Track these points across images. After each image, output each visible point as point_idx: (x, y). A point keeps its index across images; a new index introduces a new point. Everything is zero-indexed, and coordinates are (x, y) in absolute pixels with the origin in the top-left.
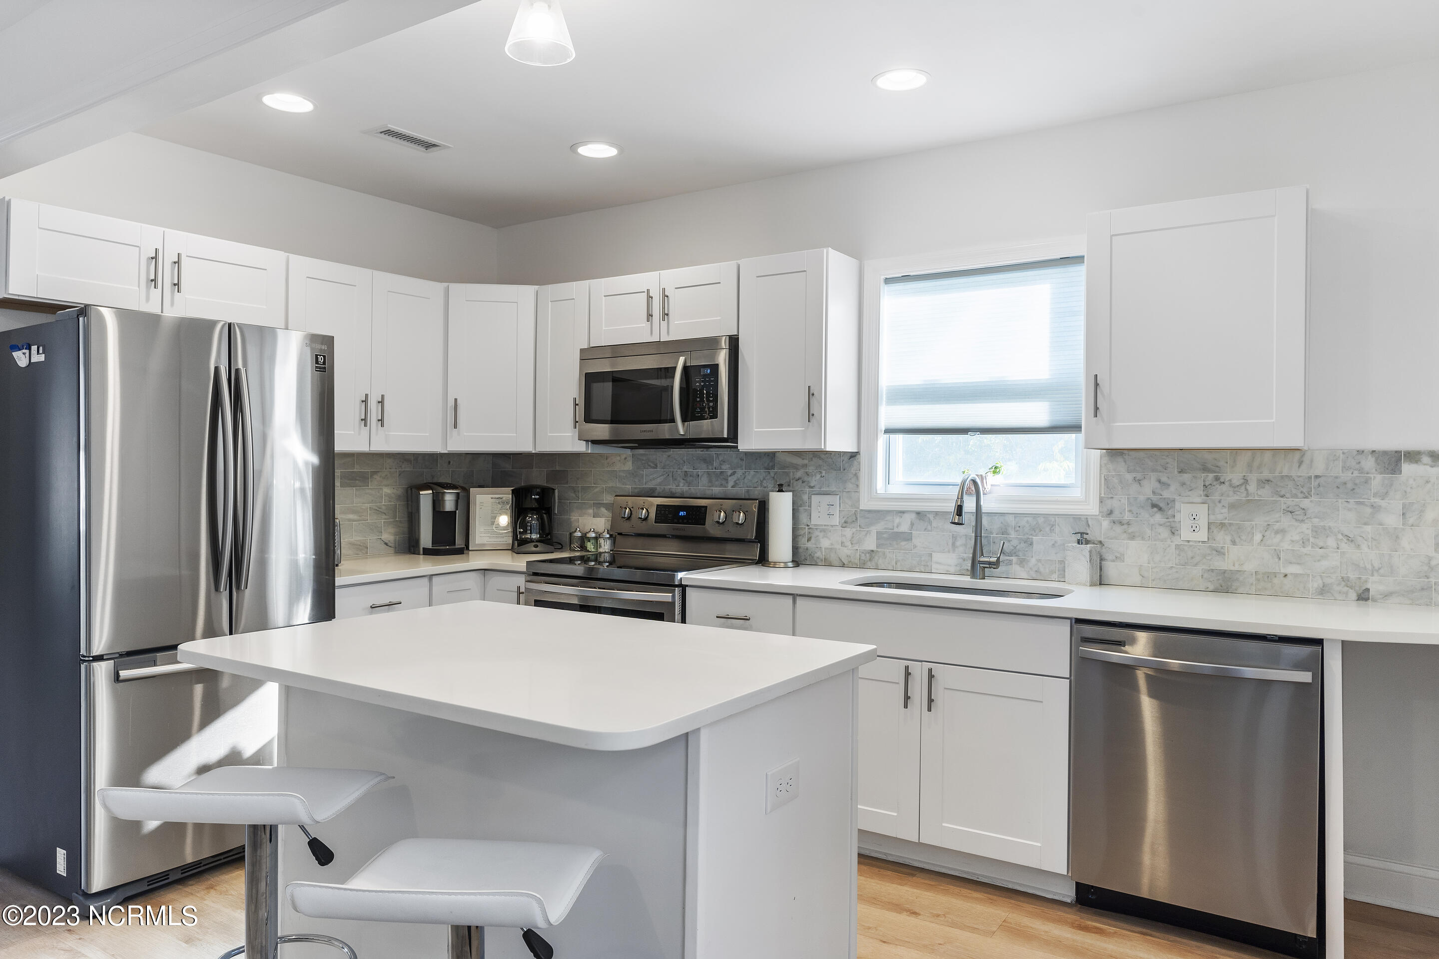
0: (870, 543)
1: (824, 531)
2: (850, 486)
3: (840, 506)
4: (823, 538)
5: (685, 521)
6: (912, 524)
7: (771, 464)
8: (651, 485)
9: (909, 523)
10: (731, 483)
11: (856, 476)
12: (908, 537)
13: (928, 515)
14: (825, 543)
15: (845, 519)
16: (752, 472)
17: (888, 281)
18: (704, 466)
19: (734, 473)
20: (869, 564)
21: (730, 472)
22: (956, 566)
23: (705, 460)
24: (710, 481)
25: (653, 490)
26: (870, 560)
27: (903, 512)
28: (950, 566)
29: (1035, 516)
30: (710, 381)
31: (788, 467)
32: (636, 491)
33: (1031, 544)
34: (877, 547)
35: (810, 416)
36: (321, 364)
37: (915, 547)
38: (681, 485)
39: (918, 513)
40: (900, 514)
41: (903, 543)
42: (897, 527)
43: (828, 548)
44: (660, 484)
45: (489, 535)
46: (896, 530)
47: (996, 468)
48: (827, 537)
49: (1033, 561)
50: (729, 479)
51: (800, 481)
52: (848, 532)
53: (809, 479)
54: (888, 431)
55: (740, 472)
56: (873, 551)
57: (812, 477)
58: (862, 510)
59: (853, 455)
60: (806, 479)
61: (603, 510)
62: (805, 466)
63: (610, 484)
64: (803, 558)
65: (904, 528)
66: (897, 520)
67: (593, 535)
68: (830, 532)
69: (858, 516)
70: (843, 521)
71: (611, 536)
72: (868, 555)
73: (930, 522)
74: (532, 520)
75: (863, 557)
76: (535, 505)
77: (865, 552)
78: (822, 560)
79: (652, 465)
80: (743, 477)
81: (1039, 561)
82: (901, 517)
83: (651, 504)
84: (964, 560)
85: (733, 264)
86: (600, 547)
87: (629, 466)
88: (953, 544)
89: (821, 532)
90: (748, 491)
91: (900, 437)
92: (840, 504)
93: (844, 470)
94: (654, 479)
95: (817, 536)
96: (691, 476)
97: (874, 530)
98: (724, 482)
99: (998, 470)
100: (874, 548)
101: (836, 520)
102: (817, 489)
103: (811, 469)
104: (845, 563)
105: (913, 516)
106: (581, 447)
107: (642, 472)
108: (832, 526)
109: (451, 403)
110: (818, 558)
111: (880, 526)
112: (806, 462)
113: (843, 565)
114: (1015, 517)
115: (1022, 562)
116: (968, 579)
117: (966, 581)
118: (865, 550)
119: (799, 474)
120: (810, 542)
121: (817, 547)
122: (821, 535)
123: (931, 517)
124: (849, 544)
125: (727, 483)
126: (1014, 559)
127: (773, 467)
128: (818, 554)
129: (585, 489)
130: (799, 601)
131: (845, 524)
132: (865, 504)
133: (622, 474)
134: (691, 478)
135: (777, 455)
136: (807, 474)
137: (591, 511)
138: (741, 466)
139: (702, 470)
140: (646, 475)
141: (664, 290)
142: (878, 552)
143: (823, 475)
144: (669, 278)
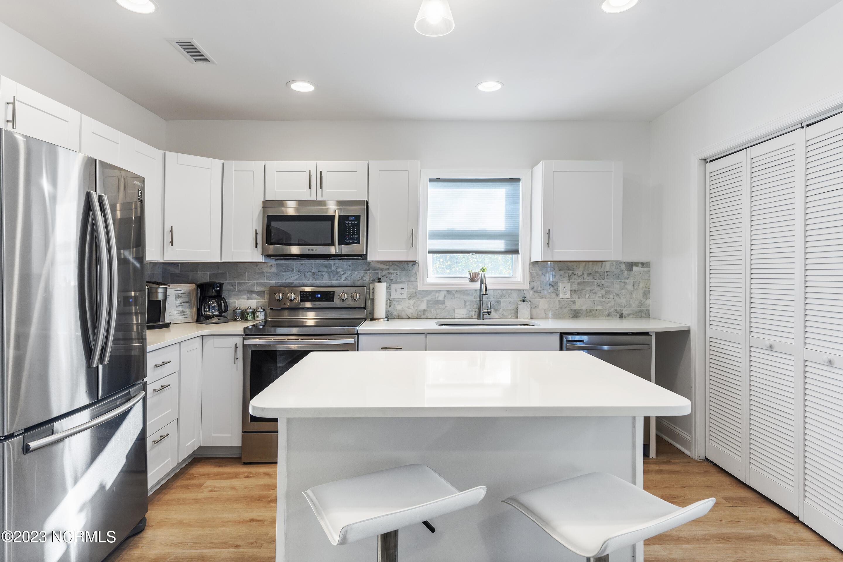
0: (423, 306)
1: (398, 301)
2: (412, 279)
3: (407, 289)
4: (398, 305)
5: (321, 300)
6: (445, 296)
7: (367, 268)
8: (289, 281)
9: (444, 296)
10: (343, 278)
11: (416, 274)
12: (443, 303)
13: (452, 292)
14: (399, 308)
15: (410, 295)
16: (356, 273)
17: (431, 180)
18: (326, 269)
19: (345, 273)
20: (423, 316)
21: (343, 273)
22: (466, 314)
23: (326, 267)
24: (330, 278)
25: (292, 283)
26: (423, 314)
27: (440, 291)
28: (463, 315)
29: (502, 290)
30: (355, 224)
31: (377, 270)
32: (279, 284)
33: (500, 303)
34: (427, 308)
35: (412, 244)
36: (140, 197)
37: (446, 307)
38: (311, 280)
39: (448, 291)
40: (439, 292)
41: (440, 306)
42: (437, 298)
43: (400, 310)
44: (296, 280)
45: (175, 314)
46: (437, 299)
47: (484, 269)
48: (400, 304)
49: (501, 310)
50: (342, 276)
51: (385, 277)
52: (412, 301)
53: (390, 276)
54: (429, 252)
55: (348, 273)
56: (425, 310)
57: (392, 274)
58: (419, 291)
59: (415, 263)
60: (388, 276)
61: (255, 296)
62: (388, 269)
63: (260, 281)
64: (392, 316)
65: (441, 298)
66: (437, 295)
67: (251, 310)
68: (402, 302)
69: (417, 294)
70: (409, 296)
71: (264, 310)
72: (422, 312)
73: (454, 295)
74: (213, 303)
75: (420, 313)
76: (215, 294)
77: (420, 311)
78: (397, 316)
79: (290, 269)
80: (351, 275)
81: (504, 310)
82: (439, 293)
83: (297, 291)
84: (470, 312)
85: (365, 163)
86: (258, 317)
87: (274, 270)
88: (465, 304)
89: (396, 302)
90: (354, 283)
92: (407, 288)
93: (409, 271)
94: (292, 277)
95: (395, 304)
96: (317, 275)
97: (425, 300)
98: (339, 278)
99: (484, 270)
100: (425, 308)
101: (405, 296)
102: (394, 281)
103: (390, 271)
104: (410, 317)
105: (445, 292)
107: (283, 273)
108: (403, 299)
109: (167, 229)
110: (395, 315)
111: (429, 298)
112: (388, 267)
113: (409, 318)
114: (493, 291)
115: (496, 311)
116: (477, 320)
117: (475, 320)
118: (421, 310)
119: (384, 273)
120: (390, 308)
121: (394, 310)
122: (397, 303)
123: (454, 292)
124: (412, 307)
125: (341, 278)
126: (492, 310)
127: (369, 270)
128: (395, 313)
129: (240, 284)
130: (429, 336)
131: (410, 298)
132: (421, 287)
133: (269, 275)
134: (317, 276)
135: (371, 263)
136: (389, 273)
137: (245, 297)
138: (349, 269)
139: (325, 271)
140: (286, 275)
141: (321, 172)
142: (427, 310)
143: (398, 273)
144: (324, 165)
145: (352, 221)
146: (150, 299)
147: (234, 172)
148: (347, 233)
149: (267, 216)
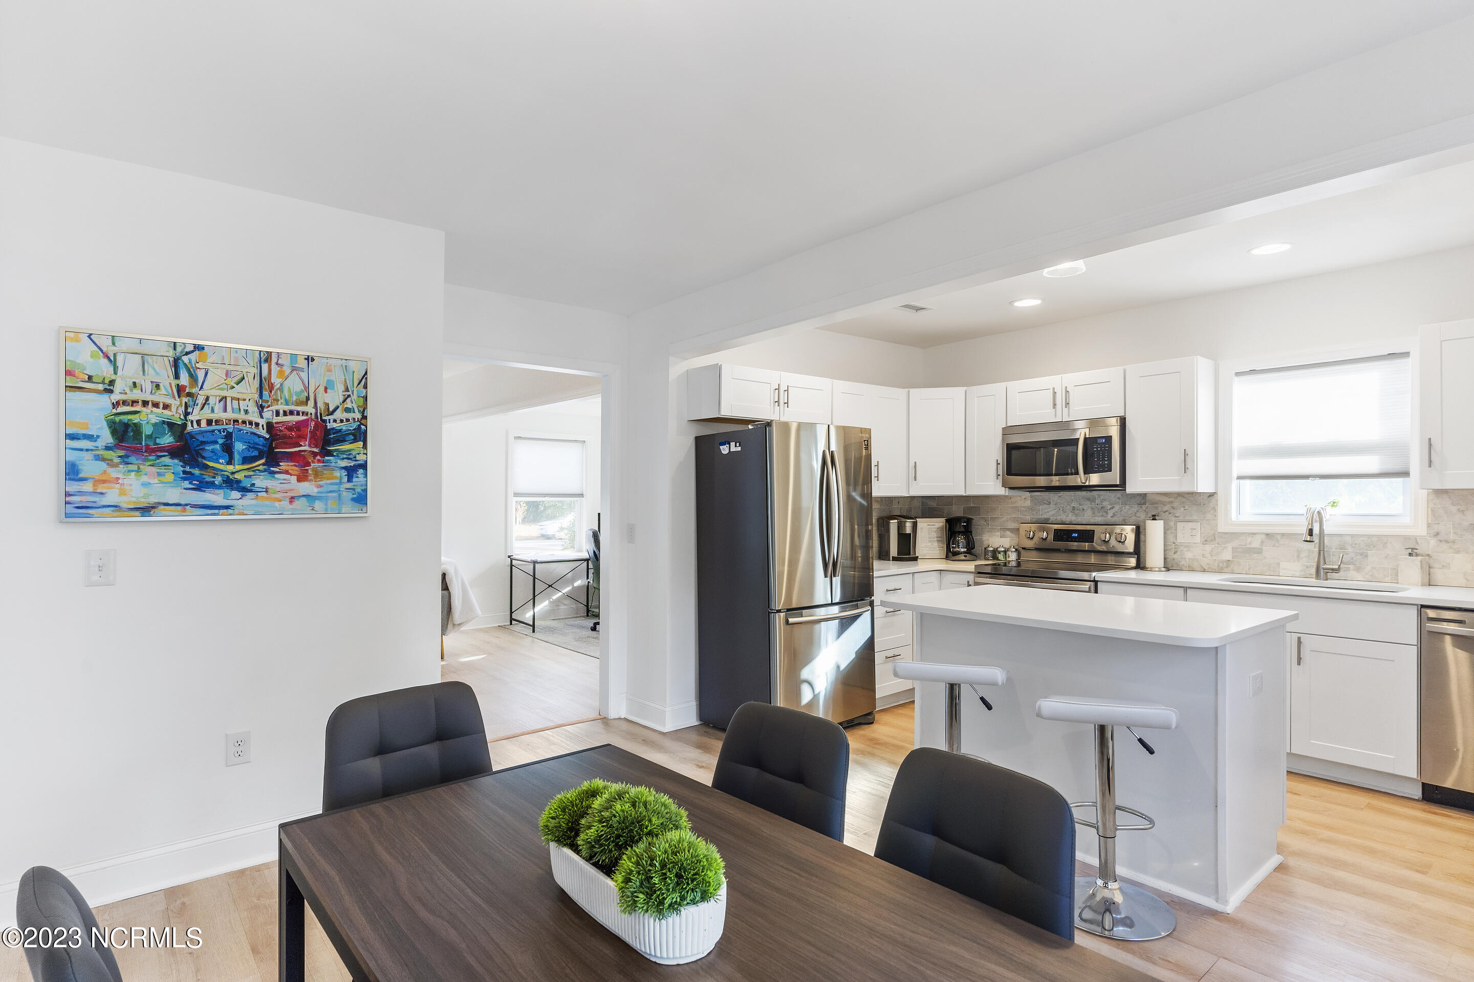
0: (1227, 555)
1: (1188, 547)
2: (1209, 516)
3: (1201, 530)
4: (1187, 551)
5: (1077, 540)
6: (1262, 542)
7: (1142, 501)
8: (1045, 516)
9: (1260, 541)
10: (1111, 513)
11: (1215, 509)
12: (1259, 551)
13: (1276, 536)
14: (1189, 555)
15: (1205, 538)
16: (1127, 507)
17: (1237, 374)
18: (1089, 503)
19: (1113, 508)
20: (1226, 570)
21: (1109, 507)
22: (1301, 571)
23: (1088, 499)
24: (1094, 513)
25: (1048, 519)
26: (1227, 567)
27: (1255, 534)
28: (1296, 571)
29: (1369, 536)
30: (1105, 447)
31: (1156, 503)
32: (1034, 520)
33: (1367, 556)
34: (1233, 558)
35: (1185, 469)
36: (866, 446)
37: (1265, 558)
38: (1070, 516)
39: (1267, 535)
40: (1252, 535)
41: (1255, 555)
42: (1250, 544)
43: (1191, 559)
44: (1053, 515)
45: (928, 549)
46: (1248, 546)
47: (1334, 503)
48: (1190, 551)
49: (1369, 568)
50: (1109, 511)
51: (1167, 513)
52: (1208, 548)
53: (1175, 511)
54: (1239, 478)
55: (1117, 507)
56: (1229, 561)
57: (1177, 510)
58: (1219, 533)
59: (1211, 494)
60: (1172, 511)
61: (1008, 533)
62: (1172, 502)
63: (1014, 516)
64: (1170, 565)
65: (1256, 544)
66: (1249, 539)
67: (1003, 549)
68: (1193, 547)
69: (1216, 536)
70: (1204, 540)
71: (1016, 550)
72: (1225, 563)
73: (1280, 541)
74: (961, 540)
75: (1221, 565)
76: (963, 529)
77: (1222, 562)
78: (1186, 567)
79: (1047, 503)
80: (1120, 510)
81: (1374, 568)
82: (1253, 537)
83: (1051, 528)
84: (1307, 567)
85: (1120, 369)
86: (1009, 557)
87: (1028, 503)
88: (1298, 556)
89: (1185, 547)
90: (1124, 520)
91: (1248, 482)
92: (1201, 528)
93: (1204, 506)
94: (1048, 512)
95: (1182, 550)
96: (1077, 510)
97: (1230, 546)
98: (1104, 514)
99: (1335, 504)
100: (1230, 559)
101: (1198, 539)
102: (1181, 518)
103: (1175, 505)
104: (1206, 569)
105: (1263, 536)
106: (1001, 491)
107: (1038, 507)
108: (1195, 543)
109: (912, 465)
110: (1183, 565)
111: (1235, 543)
112: (1170, 499)
113: (1204, 571)
114: (1352, 537)
115: (1358, 569)
116: (1314, 580)
117: (1313, 581)
118: (1222, 560)
119: (1166, 508)
120: (1176, 555)
121: (1182, 558)
122: (1185, 549)
123: (1279, 537)
124: (1208, 556)
125: (1107, 514)
126: (1352, 567)
127: (1144, 503)
128: (1183, 562)
129: (993, 519)
131: (1205, 542)
132: (1221, 529)
133: (1022, 509)
134: (1078, 511)
135: (1147, 495)
136: (1173, 508)
137: (998, 534)
138: (1119, 503)
139: (1087, 505)
140: (1042, 509)
141: (1066, 388)
142: (1233, 561)
143: (1186, 508)
144: (1069, 379)
145: (1102, 443)
146: (901, 532)
147: (976, 398)
148: (1096, 459)
149: (1007, 444)
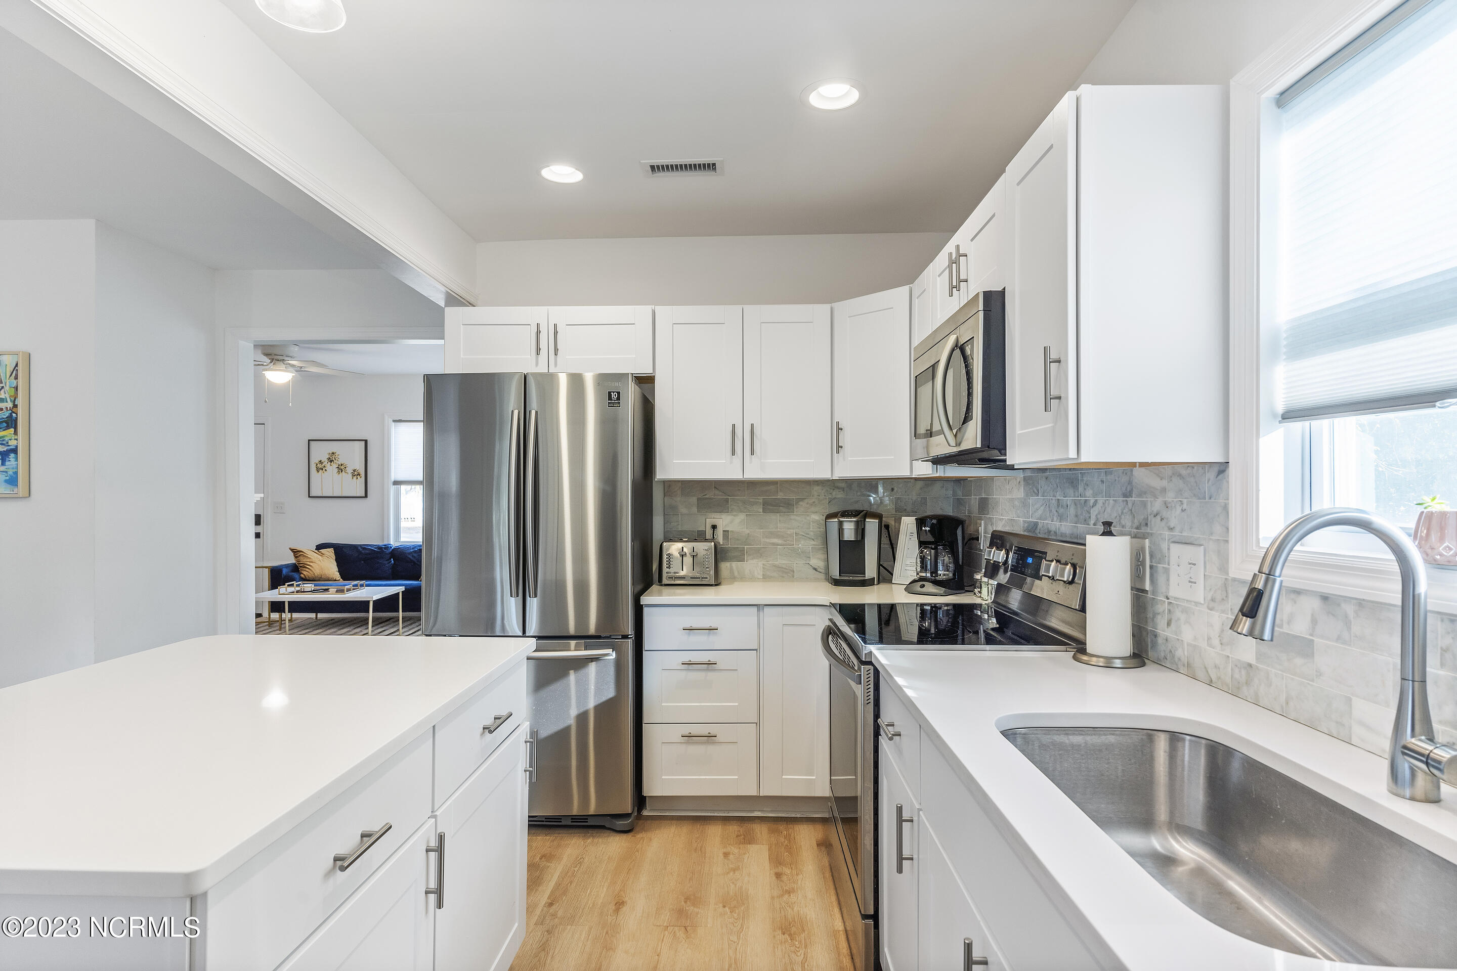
1: (1186, 611)
2: (1218, 530)
3: (1205, 567)
4: (1185, 624)
6: (1314, 622)
7: (1129, 488)
12: (1306, 650)
13: (1343, 605)
14: (1188, 634)
15: (1212, 593)
20: (1246, 690)
26: (1248, 683)
27: (1298, 592)
31: (1147, 493)
36: (615, 400)
37: (1319, 674)
39: (1325, 598)
40: (1293, 596)
41: (1299, 661)
42: (1289, 623)
43: (1193, 645)
44: (1042, 517)
48: (1189, 623)
51: (1159, 517)
52: (1217, 620)
53: (1169, 514)
56: (1251, 666)
57: (1172, 510)
58: (1234, 580)
60: (1165, 513)
62: (1164, 490)
64: (1163, 654)
65: (1300, 626)
66: (1288, 609)
68: (1194, 614)
69: (1229, 591)
70: (1209, 597)
72: (1243, 672)
73: (1348, 624)
75: (1237, 677)
77: (1240, 665)
80: (1104, 508)
82: (1295, 602)
89: (1182, 612)
92: (1205, 563)
93: (1210, 498)
94: (1038, 509)
95: (1180, 619)
98: (1087, 516)
100: (1255, 660)
101: (1200, 594)
102: (1178, 532)
103: (1170, 497)
104: (1214, 680)
105: (1316, 603)
107: (1029, 501)
108: (1196, 604)
110: (1182, 660)
112: (1165, 483)
113: (1210, 683)
118: (1239, 660)
119: (1157, 505)
120: (1171, 628)
121: (1178, 639)
122: (1183, 617)
123: (1350, 609)
124: (1216, 642)
127: (1131, 493)
128: (1181, 653)
131: (1213, 603)
132: (1238, 567)
136: (1166, 505)
139: (1069, 497)
140: (1034, 504)
142: (1257, 668)
143: (1185, 506)
